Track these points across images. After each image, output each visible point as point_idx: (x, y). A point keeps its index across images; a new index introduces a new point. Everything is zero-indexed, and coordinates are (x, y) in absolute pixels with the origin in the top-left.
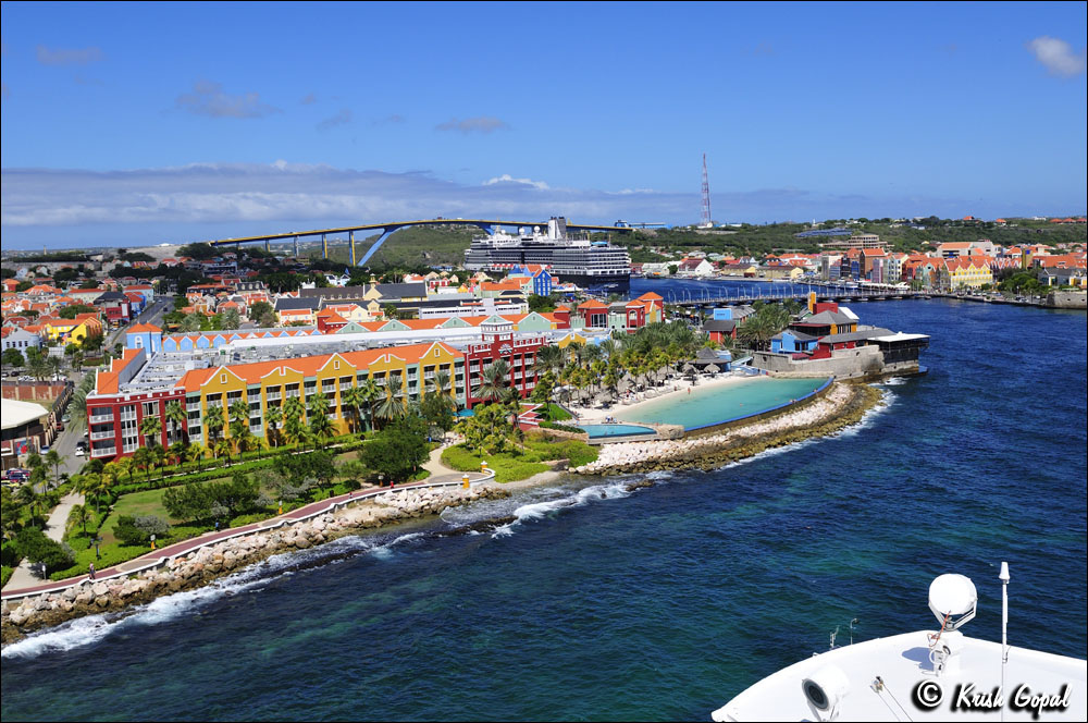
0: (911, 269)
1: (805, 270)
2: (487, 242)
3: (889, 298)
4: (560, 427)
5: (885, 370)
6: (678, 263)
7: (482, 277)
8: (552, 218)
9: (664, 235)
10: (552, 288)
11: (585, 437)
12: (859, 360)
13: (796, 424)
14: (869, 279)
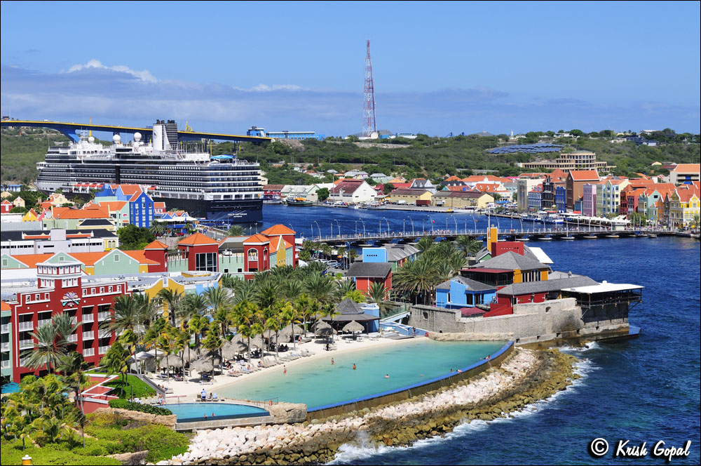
0: (632, 199)
1: (497, 197)
2: (69, 152)
3: (602, 236)
4: (138, 407)
5: (584, 331)
6: (330, 186)
7: (59, 200)
8: (158, 122)
9: (313, 148)
10: (154, 217)
11: (171, 420)
12: (548, 318)
13: (459, 402)
14: (578, 210)
